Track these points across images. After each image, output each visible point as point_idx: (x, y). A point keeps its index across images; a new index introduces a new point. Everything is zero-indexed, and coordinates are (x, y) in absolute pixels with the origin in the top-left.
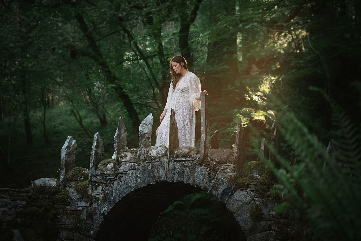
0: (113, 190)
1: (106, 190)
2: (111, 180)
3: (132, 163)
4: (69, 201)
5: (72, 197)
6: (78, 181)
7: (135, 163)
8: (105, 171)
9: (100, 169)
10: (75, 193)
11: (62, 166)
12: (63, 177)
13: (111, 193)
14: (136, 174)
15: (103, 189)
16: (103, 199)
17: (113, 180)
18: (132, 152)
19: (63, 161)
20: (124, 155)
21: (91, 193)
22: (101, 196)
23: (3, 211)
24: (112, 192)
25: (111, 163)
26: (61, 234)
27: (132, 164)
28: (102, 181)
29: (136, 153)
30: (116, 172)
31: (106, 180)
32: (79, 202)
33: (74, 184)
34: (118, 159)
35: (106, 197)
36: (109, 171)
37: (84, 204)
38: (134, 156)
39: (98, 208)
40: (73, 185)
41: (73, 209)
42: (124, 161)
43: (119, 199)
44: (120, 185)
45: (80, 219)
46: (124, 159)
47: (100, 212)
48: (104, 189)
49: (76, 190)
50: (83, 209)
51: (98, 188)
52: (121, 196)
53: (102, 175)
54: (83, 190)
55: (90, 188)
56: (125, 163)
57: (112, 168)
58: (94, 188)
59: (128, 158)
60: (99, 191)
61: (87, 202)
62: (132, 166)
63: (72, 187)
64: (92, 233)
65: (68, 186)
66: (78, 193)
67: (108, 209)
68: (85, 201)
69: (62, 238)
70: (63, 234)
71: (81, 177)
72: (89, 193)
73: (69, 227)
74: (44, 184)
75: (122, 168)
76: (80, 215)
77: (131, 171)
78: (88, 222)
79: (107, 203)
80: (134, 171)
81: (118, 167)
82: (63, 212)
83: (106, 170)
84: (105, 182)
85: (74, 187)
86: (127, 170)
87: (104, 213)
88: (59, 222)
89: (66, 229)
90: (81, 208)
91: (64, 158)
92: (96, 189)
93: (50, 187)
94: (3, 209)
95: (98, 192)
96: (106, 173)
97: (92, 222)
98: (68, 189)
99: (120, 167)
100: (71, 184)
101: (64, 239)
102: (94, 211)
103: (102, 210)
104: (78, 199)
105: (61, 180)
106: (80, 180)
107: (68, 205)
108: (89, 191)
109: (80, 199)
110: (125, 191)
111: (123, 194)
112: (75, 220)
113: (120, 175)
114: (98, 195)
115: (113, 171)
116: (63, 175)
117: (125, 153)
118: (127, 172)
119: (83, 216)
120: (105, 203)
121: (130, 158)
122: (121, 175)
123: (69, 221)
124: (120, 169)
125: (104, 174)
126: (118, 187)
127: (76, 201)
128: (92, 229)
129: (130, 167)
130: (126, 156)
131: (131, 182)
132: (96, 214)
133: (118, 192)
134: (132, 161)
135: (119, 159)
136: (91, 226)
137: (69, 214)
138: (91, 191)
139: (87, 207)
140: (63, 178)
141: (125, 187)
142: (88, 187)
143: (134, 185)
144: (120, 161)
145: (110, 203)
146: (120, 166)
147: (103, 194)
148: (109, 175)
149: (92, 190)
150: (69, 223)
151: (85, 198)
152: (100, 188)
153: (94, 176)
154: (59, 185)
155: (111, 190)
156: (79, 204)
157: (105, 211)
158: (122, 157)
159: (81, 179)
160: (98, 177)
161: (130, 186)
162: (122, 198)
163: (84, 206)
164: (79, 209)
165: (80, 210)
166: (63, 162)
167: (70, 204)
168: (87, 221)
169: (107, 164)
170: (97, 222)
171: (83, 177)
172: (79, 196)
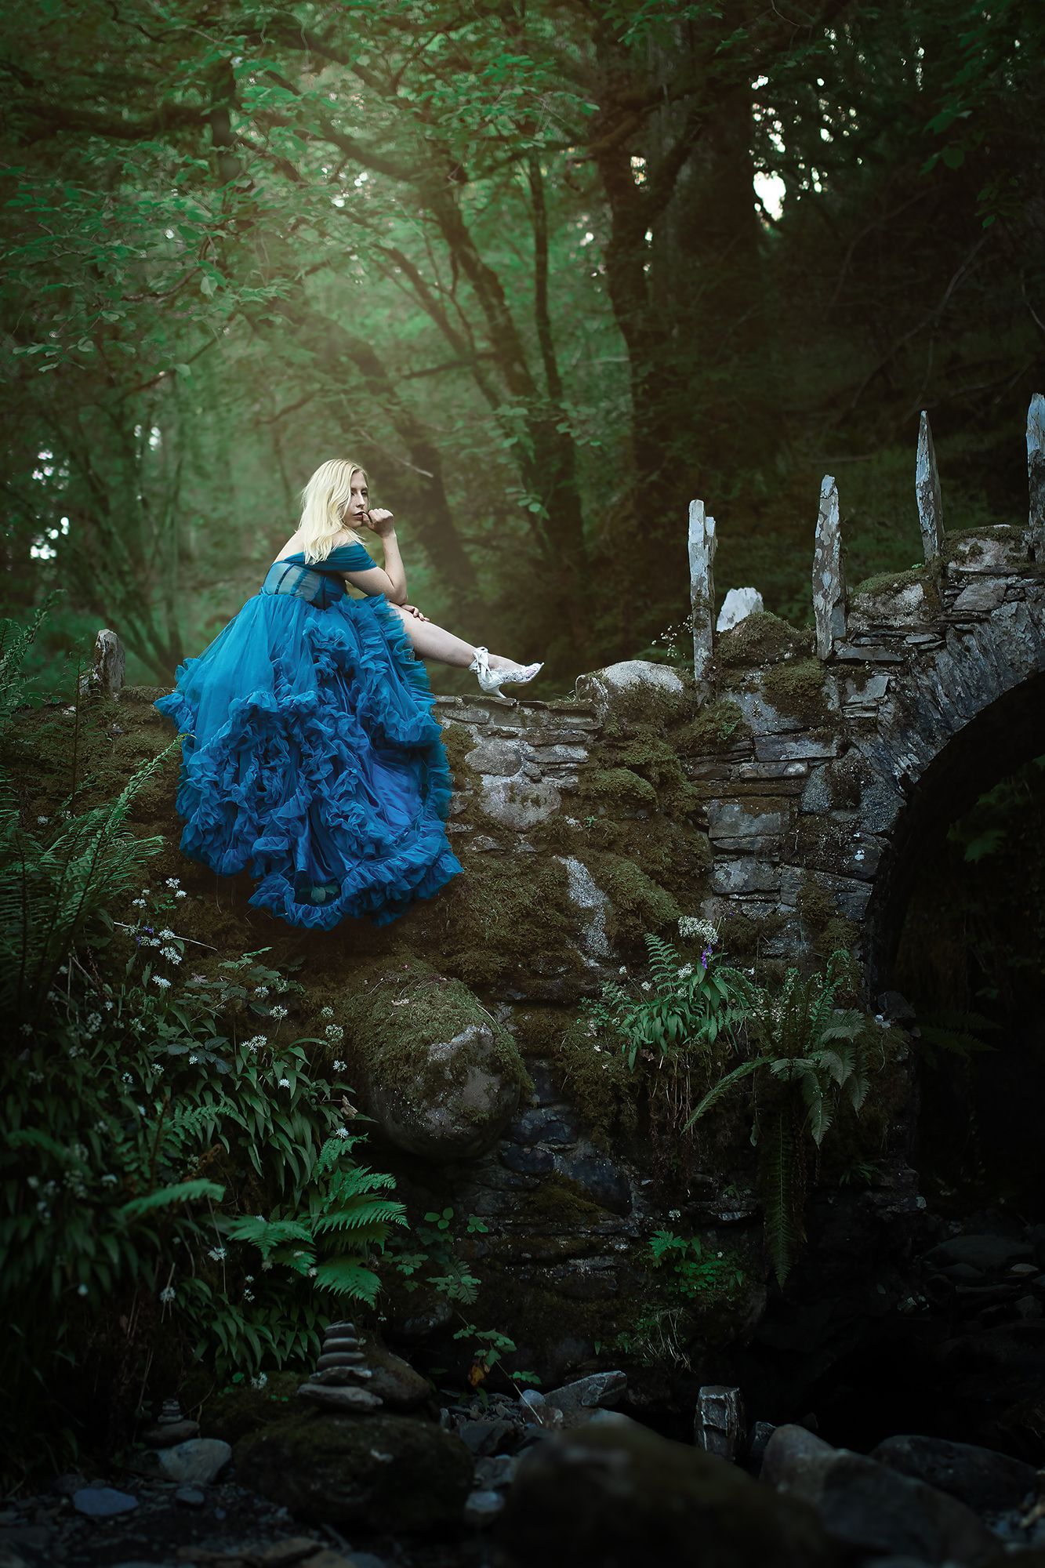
0: (935, 685)
1: (904, 687)
2: (923, 647)
3: (1007, 575)
4: (746, 743)
5: (757, 727)
6: (772, 662)
7: (1018, 575)
8: (887, 619)
9: (863, 613)
10: (770, 712)
11: (699, 610)
12: (705, 654)
13: (929, 697)
14: (1031, 615)
15: (893, 684)
16: (897, 722)
17: (930, 650)
18: (1001, 538)
19: (700, 591)
20: (967, 549)
21: (837, 705)
22: (889, 712)
23: (511, 788)
24: (933, 693)
25: (915, 582)
26: (720, 876)
27: (1010, 581)
28: (886, 656)
29: (1018, 540)
30: (943, 618)
31: (899, 649)
32: (793, 744)
33: (757, 676)
34: (947, 568)
35: (910, 715)
36: (908, 614)
37: (812, 750)
38: (1011, 550)
39: (880, 760)
40: (756, 681)
41: (766, 775)
42: (974, 573)
43: (967, 718)
44: (967, 665)
45: (800, 811)
46: (972, 565)
47: (891, 771)
48: (897, 682)
49: (769, 700)
50: (810, 768)
51: (870, 683)
52: (977, 706)
53: (882, 632)
54: (803, 695)
55: (831, 688)
56: (977, 580)
57: (920, 602)
58: (851, 686)
59: (988, 559)
60: (877, 695)
61: (825, 740)
62: (1009, 587)
63: (752, 689)
64: (859, 857)
65: (736, 689)
66: (783, 711)
67: (924, 761)
68: (818, 739)
69: (729, 889)
70: (728, 874)
71: (787, 650)
72: (830, 707)
73: (758, 846)
74: (643, 682)
75: (967, 598)
76: (798, 795)
77: (1010, 608)
78: (839, 816)
79: (917, 738)
80: (1023, 605)
81: (947, 596)
82: (721, 790)
83: (896, 611)
84: (899, 659)
85: (763, 689)
86: (990, 604)
87: (905, 776)
88: (706, 830)
89: (739, 853)
90: (801, 768)
91: (702, 579)
92: (861, 687)
93: (664, 693)
94: (508, 780)
95: (870, 698)
96: (897, 624)
97: (855, 816)
98: (731, 698)
99: (956, 596)
100: (744, 680)
101: (737, 893)
102: (861, 771)
103: (896, 766)
104: (786, 732)
105: (699, 667)
106: (784, 660)
107: (745, 761)
108: (829, 697)
109: (794, 733)
110: (993, 684)
111: (984, 697)
112: (783, 815)
113: (958, 626)
114: (867, 709)
115: (925, 613)
116: (703, 646)
117: (972, 541)
118: (989, 611)
119: (816, 795)
120: (908, 738)
121: (997, 560)
122: (966, 627)
123: (751, 822)
124: (958, 602)
125: (891, 628)
126: (957, 673)
127: (778, 742)
128: (859, 841)
129: (1002, 592)
130: (976, 553)
131: (1013, 647)
132: (870, 783)
133: (959, 689)
134: (1007, 569)
135: (952, 565)
136: (854, 830)
137: (747, 795)
138: (835, 697)
139: (829, 759)
140: (708, 659)
141: (988, 669)
142: (823, 684)
143: (1031, 659)
144: (956, 571)
145: (928, 736)
146: (956, 592)
147: (891, 707)
148: (913, 629)
149: (843, 693)
150: (753, 830)
151: (815, 728)
152: (880, 682)
153: (844, 640)
154: (690, 687)
155: (927, 687)
156: (792, 753)
157: (908, 767)
158: (961, 558)
159: (787, 656)
160: (864, 640)
161: (1012, 665)
162: (978, 714)
163: (815, 759)
164: (791, 770)
165: (799, 777)
166: (699, 595)
167: (749, 754)
168: (834, 814)
169: (899, 591)
170: (878, 814)
171: (796, 650)
172: (788, 723)
